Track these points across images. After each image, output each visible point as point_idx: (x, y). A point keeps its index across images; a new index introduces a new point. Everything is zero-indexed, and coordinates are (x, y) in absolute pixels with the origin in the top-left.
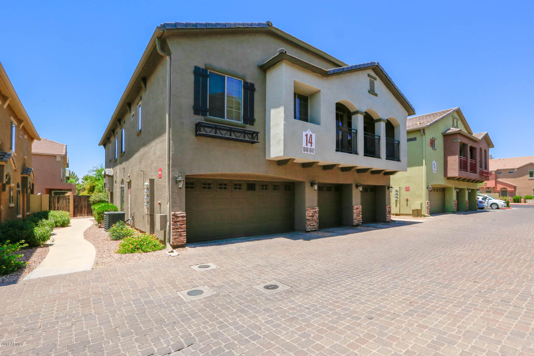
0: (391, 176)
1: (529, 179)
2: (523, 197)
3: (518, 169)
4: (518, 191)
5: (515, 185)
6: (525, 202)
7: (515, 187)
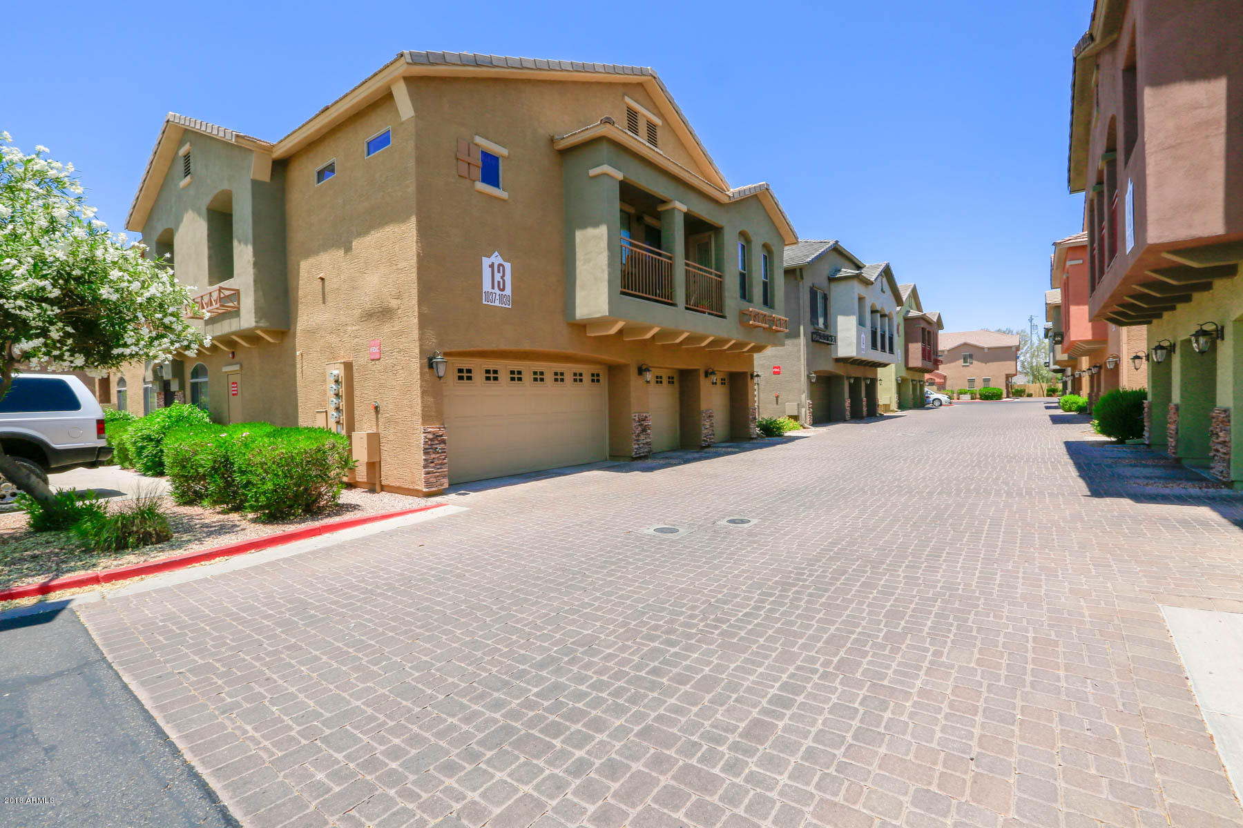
0: (878, 369)
1: (964, 366)
2: (956, 392)
3: (948, 351)
4: (948, 383)
5: (945, 374)
6: (958, 399)
7: (945, 378)
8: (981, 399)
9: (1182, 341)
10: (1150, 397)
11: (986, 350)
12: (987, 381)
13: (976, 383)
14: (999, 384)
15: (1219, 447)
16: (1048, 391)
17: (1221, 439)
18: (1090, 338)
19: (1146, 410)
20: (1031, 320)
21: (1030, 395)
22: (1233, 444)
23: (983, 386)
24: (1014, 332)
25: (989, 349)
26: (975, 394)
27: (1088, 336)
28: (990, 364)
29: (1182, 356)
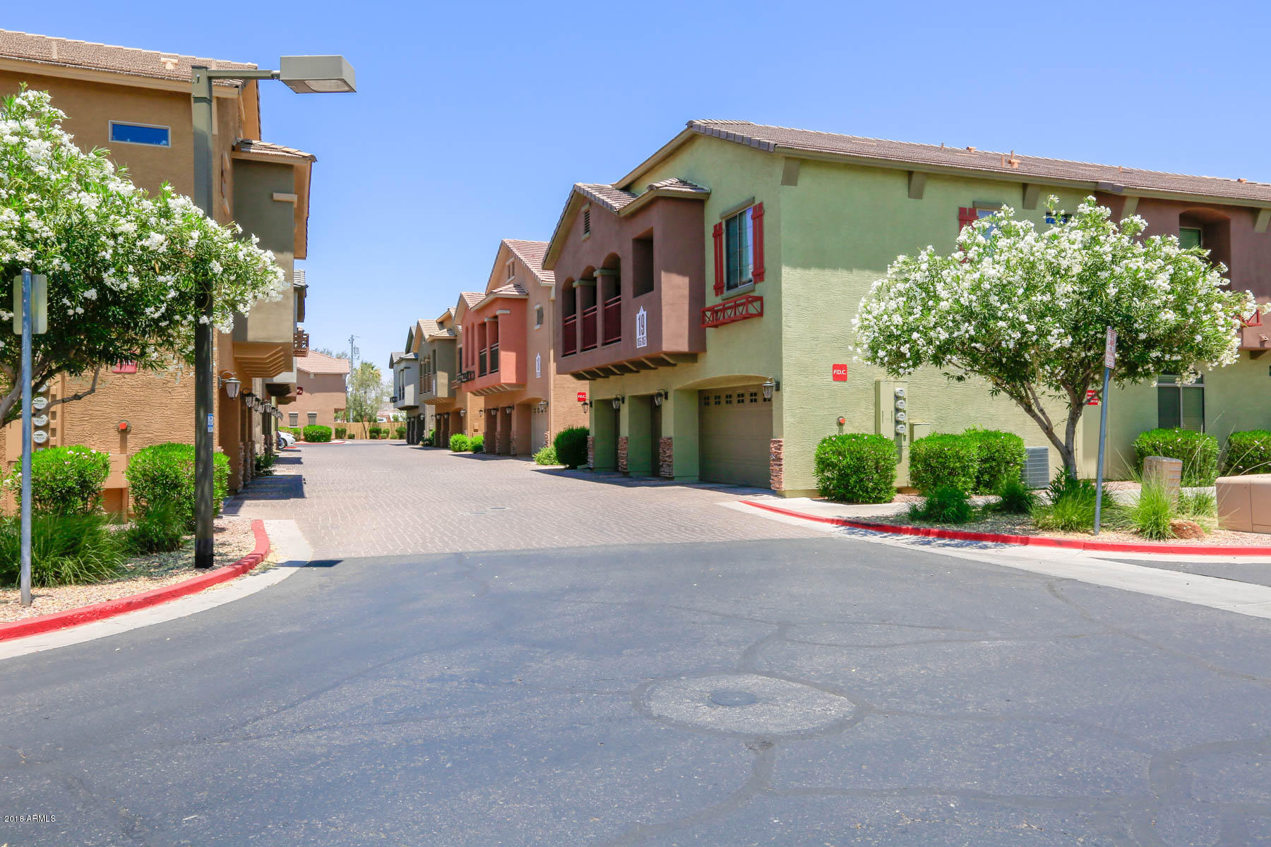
8: (306, 440)
9: (630, 397)
10: (592, 434)
11: (312, 376)
12: (312, 416)
13: (299, 420)
14: (328, 422)
15: (667, 459)
16: (371, 432)
17: (667, 455)
18: (514, 381)
19: (591, 443)
20: (352, 341)
21: (352, 437)
22: (674, 457)
23: (307, 423)
24: (334, 354)
25: (315, 374)
26: (299, 434)
27: (513, 380)
28: (317, 394)
29: (630, 405)
